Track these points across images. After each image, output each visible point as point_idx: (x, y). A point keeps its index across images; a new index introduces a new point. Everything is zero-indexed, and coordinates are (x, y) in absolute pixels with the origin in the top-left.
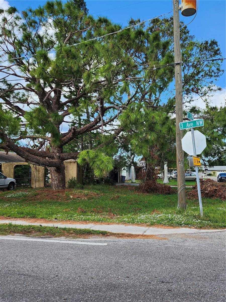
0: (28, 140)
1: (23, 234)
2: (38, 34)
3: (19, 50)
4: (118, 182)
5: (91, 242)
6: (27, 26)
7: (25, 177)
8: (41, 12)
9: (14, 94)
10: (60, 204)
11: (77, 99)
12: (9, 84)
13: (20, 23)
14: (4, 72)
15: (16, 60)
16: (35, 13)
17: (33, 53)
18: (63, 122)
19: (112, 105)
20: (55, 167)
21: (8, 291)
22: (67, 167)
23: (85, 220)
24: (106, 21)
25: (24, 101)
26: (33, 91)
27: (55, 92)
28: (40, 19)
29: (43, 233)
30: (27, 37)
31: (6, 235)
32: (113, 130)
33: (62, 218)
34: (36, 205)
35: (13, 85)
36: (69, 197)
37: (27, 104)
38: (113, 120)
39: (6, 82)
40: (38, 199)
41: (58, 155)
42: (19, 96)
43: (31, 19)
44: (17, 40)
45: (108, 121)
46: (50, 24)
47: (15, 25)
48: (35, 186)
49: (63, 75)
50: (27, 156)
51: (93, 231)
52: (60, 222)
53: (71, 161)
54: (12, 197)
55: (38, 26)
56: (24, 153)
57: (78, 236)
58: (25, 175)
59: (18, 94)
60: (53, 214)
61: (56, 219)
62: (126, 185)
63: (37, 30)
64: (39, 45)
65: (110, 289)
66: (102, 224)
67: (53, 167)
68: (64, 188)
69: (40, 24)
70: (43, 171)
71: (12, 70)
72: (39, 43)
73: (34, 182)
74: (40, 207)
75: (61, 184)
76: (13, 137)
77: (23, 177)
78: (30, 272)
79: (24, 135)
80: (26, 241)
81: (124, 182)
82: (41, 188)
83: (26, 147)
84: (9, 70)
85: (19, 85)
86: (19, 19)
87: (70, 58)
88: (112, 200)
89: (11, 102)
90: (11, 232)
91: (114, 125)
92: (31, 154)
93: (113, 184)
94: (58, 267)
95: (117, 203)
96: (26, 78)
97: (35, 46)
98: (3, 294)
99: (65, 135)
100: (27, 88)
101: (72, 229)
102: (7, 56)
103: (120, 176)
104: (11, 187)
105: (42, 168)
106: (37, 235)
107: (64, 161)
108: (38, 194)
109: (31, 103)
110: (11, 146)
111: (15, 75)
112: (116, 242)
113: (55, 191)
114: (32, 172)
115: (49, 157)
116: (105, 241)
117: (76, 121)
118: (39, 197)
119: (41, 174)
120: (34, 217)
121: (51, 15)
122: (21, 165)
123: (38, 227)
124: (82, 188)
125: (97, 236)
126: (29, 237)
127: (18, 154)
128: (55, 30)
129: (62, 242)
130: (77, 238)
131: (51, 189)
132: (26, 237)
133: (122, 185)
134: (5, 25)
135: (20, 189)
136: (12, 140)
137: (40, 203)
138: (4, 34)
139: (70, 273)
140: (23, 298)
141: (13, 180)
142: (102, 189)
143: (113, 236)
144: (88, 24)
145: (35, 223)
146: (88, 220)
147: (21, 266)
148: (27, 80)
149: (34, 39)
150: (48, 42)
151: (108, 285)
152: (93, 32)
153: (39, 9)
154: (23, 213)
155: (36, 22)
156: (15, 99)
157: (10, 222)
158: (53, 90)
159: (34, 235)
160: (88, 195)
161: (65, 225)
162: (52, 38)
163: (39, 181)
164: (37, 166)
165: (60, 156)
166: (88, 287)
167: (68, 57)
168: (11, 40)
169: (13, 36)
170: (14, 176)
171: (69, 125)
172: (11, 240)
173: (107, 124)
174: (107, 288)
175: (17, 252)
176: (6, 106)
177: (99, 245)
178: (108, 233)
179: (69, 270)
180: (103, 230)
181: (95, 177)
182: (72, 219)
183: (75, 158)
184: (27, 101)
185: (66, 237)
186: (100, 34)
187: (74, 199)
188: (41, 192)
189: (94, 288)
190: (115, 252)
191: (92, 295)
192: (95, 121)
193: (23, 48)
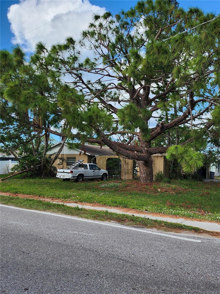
0: (118, 135)
1: (118, 222)
2: (129, 35)
3: (113, 52)
4: (206, 178)
5: (183, 237)
6: (120, 28)
7: (115, 170)
8: (132, 13)
9: (107, 93)
10: (149, 196)
11: (165, 94)
12: (103, 84)
13: (113, 26)
14: (99, 74)
15: (109, 62)
16: (127, 15)
17: (124, 53)
18: (151, 118)
19: (201, 98)
20: (144, 161)
21: (109, 272)
22: (154, 161)
23: (174, 214)
24: (197, 11)
25: (116, 99)
26: (124, 89)
27: (144, 88)
28: (132, 20)
29: (136, 223)
30: (120, 39)
31: (103, 221)
32: (201, 124)
33: (152, 210)
34: (127, 196)
35: (106, 85)
36: (157, 190)
37: (118, 102)
38: (202, 114)
39: (101, 83)
40: (128, 190)
41: (146, 149)
42: (111, 95)
43: (123, 21)
44: (111, 43)
45: (197, 114)
46: (141, 23)
47: (109, 29)
48: (125, 178)
49: (153, 71)
50: (119, 150)
51: (184, 226)
52: (150, 213)
53: (158, 156)
54: (105, 187)
55: (129, 27)
56: (116, 147)
57: (170, 229)
58: (115, 167)
59: (111, 93)
60: (143, 205)
61: (146, 210)
62: (215, 182)
63: (129, 30)
64: (130, 45)
65: (209, 288)
66: (193, 220)
67: (142, 161)
68: (151, 181)
69: (131, 25)
70: (132, 164)
71: (107, 71)
72: (130, 43)
73: (124, 174)
74: (131, 198)
75: (149, 178)
76: (106, 133)
77: (114, 169)
78: (128, 258)
79: (115, 131)
80: (121, 229)
81: (213, 179)
82: (130, 180)
83: (117, 141)
84: (103, 72)
85: (112, 84)
86: (112, 23)
87: (161, 53)
88: (201, 196)
89: (105, 100)
90: (107, 218)
91: (203, 119)
92: (122, 148)
93: (201, 180)
94: (153, 257)
95: (207, 200)
96: (118, 78)
97: (127, 46)
98: (106, 275)
99: (153, 130)
100: (119, 87)
101: (163, 222)
102: (102, 59)
103: (209, 171)
104: (104, 178)
105: (130, 162)
106: (130, 224)
107: (152, 155)
108: (128, 186)
109: (122, 101)
110: (105, 141)
111: (109, 75)
112: (211, 241)
113: (143, 184)
114: (122, 165)
115: (137, 152)
116: (198, 238)
117: (163, 116)
118: (129, 188)
119: (129, 167)
120: (126, 206)
121: (142, 14)
122: (112, 158)
123: (130, 217)
124: (169, 182)
125: (189, 232)
126: (124, 225)
127: (111, 148)
128: (146, 28)
129: (155, 233)
130: (169, 231)
131: (139, 182)
132: (121, 224)
133: (211, 182)
134: (100, 30)
135: (111, 180)
136: (105, 135)
137: (130, 194)
138: (100, 38)
139: (165, 265)
140: (123, 282)
141: (106, 172)
142: (190, 184)
143: (206, 234)
144: (179, 17)
145: (127, 213)
146: (178, 214)
147: (119, 251)
148: (120, 79)
149: (125, 40)
150: (138, 41)
151: (207, 283)
152: (183, 25)
153: (131, 11)
154: (116, 203)
155: (127, 24)
156: (108, 98)
157: (107, 209)
158: (142, 87)
159: (128, 223)
160: (175, 189)
161: (156, 217)
162: (142, 36)
163: (128, 173)
164: (127, 160)
165: (148, 150)
166: (186, 282)
167: (159, 53)
168: (106, 44)
169: (107, 40)
170: (107, 168)
171: (156, 120)
172: (109, 226)
173: (196, 118)
174: (206, 286)
175: (115, 237)
176: (101, 105)
177: (192, 242)
178: (201, 230)
179: (164, 262)
180: (194, 227)
181: (182, 172)
182: (162, 212)
183: (162, 152)
184: (118, 99)
185: (158, 229)
186: (191, 25)
187: (162, 193)
188: (130, 184)
189: (192, 284)
190: (210, 250)
191: (190, 290)
192: (183, 115)
193: (116, 50)
